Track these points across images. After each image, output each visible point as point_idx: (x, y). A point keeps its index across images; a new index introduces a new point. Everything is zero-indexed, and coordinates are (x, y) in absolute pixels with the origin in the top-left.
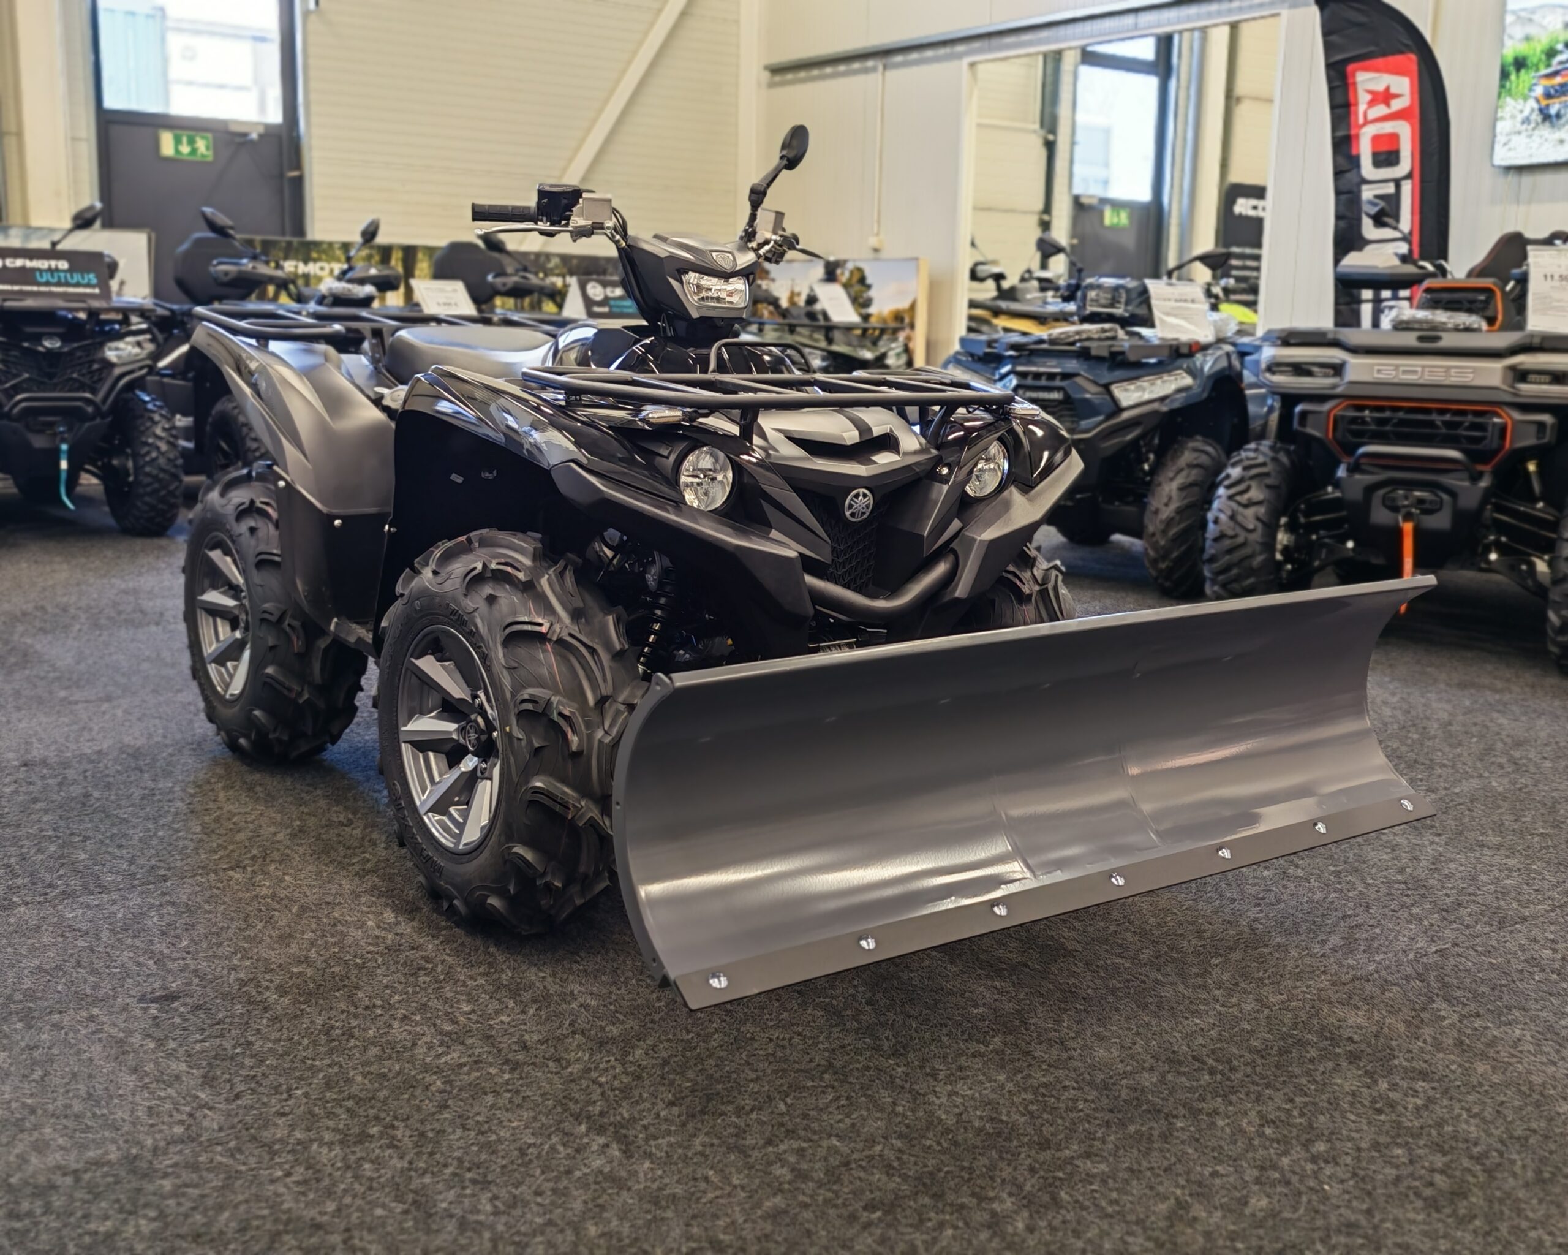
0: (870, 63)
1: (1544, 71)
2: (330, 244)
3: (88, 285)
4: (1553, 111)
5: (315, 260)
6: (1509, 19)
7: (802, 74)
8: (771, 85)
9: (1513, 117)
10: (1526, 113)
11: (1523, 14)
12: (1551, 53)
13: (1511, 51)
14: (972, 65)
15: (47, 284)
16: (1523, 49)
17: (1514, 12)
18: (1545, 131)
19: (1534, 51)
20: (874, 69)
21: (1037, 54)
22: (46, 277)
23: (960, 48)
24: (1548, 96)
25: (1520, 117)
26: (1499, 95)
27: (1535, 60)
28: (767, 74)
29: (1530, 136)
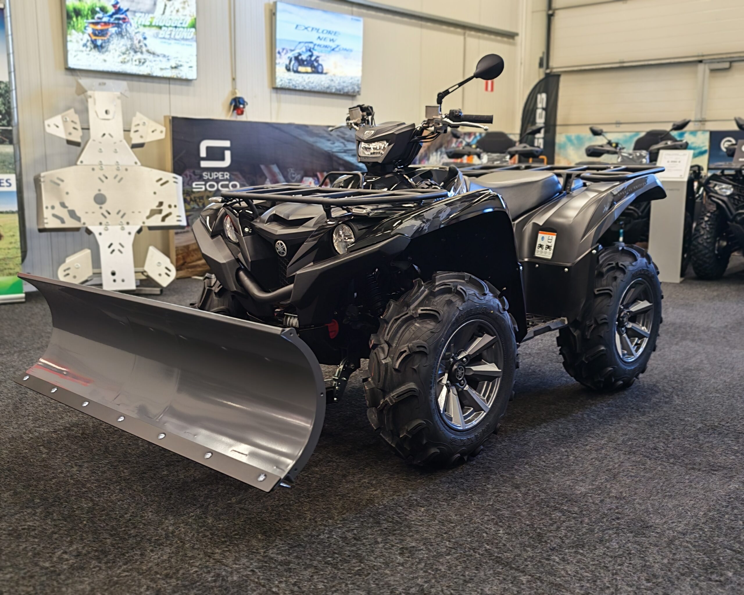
18: (95, 53)
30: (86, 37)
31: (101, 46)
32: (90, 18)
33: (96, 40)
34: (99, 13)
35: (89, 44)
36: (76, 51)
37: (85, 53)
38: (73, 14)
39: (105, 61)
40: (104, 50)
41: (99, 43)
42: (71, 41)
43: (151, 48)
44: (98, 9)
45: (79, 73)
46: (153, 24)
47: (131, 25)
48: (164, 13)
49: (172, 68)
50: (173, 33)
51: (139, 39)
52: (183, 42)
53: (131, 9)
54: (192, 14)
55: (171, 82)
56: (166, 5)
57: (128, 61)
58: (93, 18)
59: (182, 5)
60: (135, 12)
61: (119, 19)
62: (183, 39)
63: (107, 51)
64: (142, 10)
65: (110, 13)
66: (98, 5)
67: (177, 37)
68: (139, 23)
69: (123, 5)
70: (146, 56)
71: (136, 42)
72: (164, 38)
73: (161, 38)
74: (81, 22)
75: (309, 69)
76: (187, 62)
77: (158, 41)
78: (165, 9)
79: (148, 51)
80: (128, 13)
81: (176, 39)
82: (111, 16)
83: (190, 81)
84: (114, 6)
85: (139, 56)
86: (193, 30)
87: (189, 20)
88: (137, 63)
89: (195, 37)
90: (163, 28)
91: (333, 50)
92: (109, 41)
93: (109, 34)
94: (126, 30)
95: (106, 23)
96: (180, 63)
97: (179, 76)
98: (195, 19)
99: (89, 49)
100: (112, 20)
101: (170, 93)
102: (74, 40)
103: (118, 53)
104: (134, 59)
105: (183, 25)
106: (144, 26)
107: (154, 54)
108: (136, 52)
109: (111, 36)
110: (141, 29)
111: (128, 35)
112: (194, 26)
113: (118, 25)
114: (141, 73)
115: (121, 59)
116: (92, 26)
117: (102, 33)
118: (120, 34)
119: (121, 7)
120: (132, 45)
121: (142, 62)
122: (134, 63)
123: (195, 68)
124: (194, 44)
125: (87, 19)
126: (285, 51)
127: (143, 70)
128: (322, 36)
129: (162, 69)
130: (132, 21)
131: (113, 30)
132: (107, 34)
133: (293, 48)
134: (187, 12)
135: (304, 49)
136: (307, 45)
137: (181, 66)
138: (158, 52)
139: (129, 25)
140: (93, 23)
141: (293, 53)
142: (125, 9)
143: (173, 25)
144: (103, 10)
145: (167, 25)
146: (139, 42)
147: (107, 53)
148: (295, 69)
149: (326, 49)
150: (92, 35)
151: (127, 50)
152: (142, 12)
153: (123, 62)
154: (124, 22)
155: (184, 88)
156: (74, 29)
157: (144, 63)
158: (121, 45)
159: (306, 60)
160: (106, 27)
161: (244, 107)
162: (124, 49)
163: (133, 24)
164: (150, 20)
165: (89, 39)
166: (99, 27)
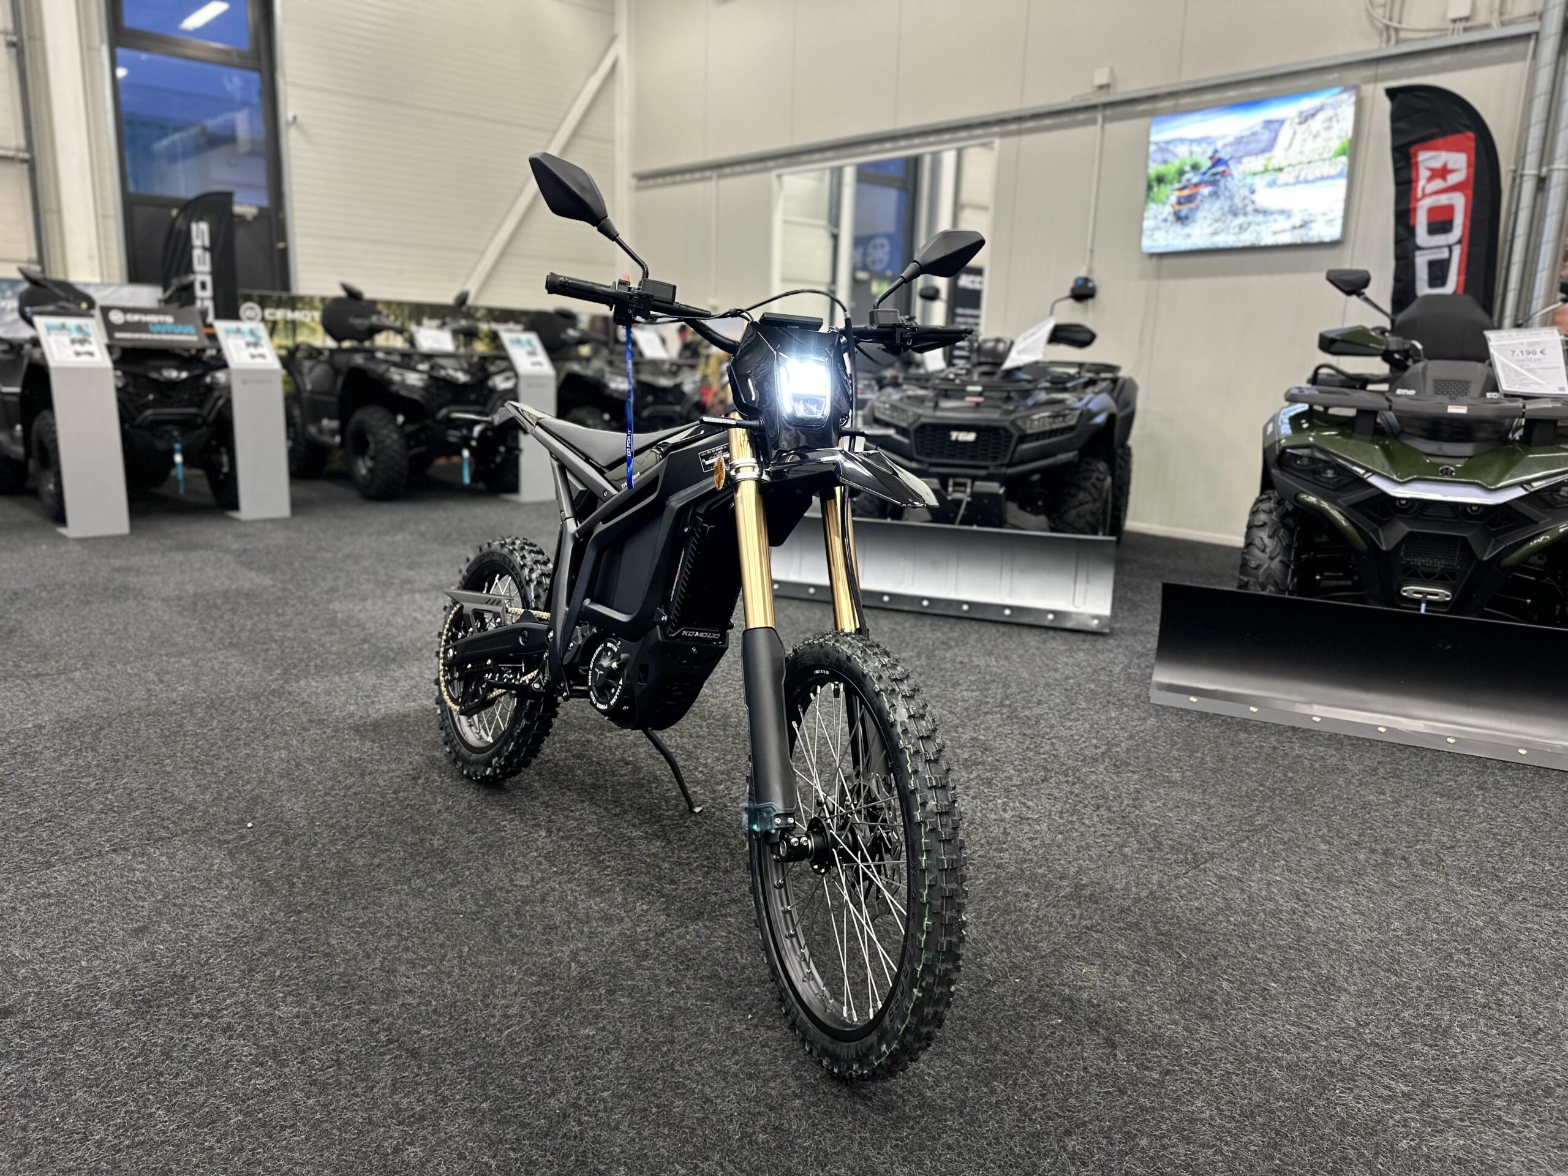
0: (707, 174)
1: (1177, 185)
2: (312, 299)
3: (188, 334)
4: (1183, 214)
5: (301, 309)
6: (1152, 148)
7: (660, 181)
8: (638, 188)
9: (1156, 217)
10: (1165, 215)
11: (1162, 145)
12: (1181, 173)
13: (1154, 169)
14: (779, 176)
15: (159, 333)
16: (1161, 169)
17: (1156, 143)
19: (1170, 170)
20: (710, 178)
21: (823, 169)
22: (158, 328)
23: (771, 164)
24: (1179, 203)
25: (1160, 218)
26: (1146, 202)
27: (1170, 177)
28: (634, 182)
29: (1167, 231)
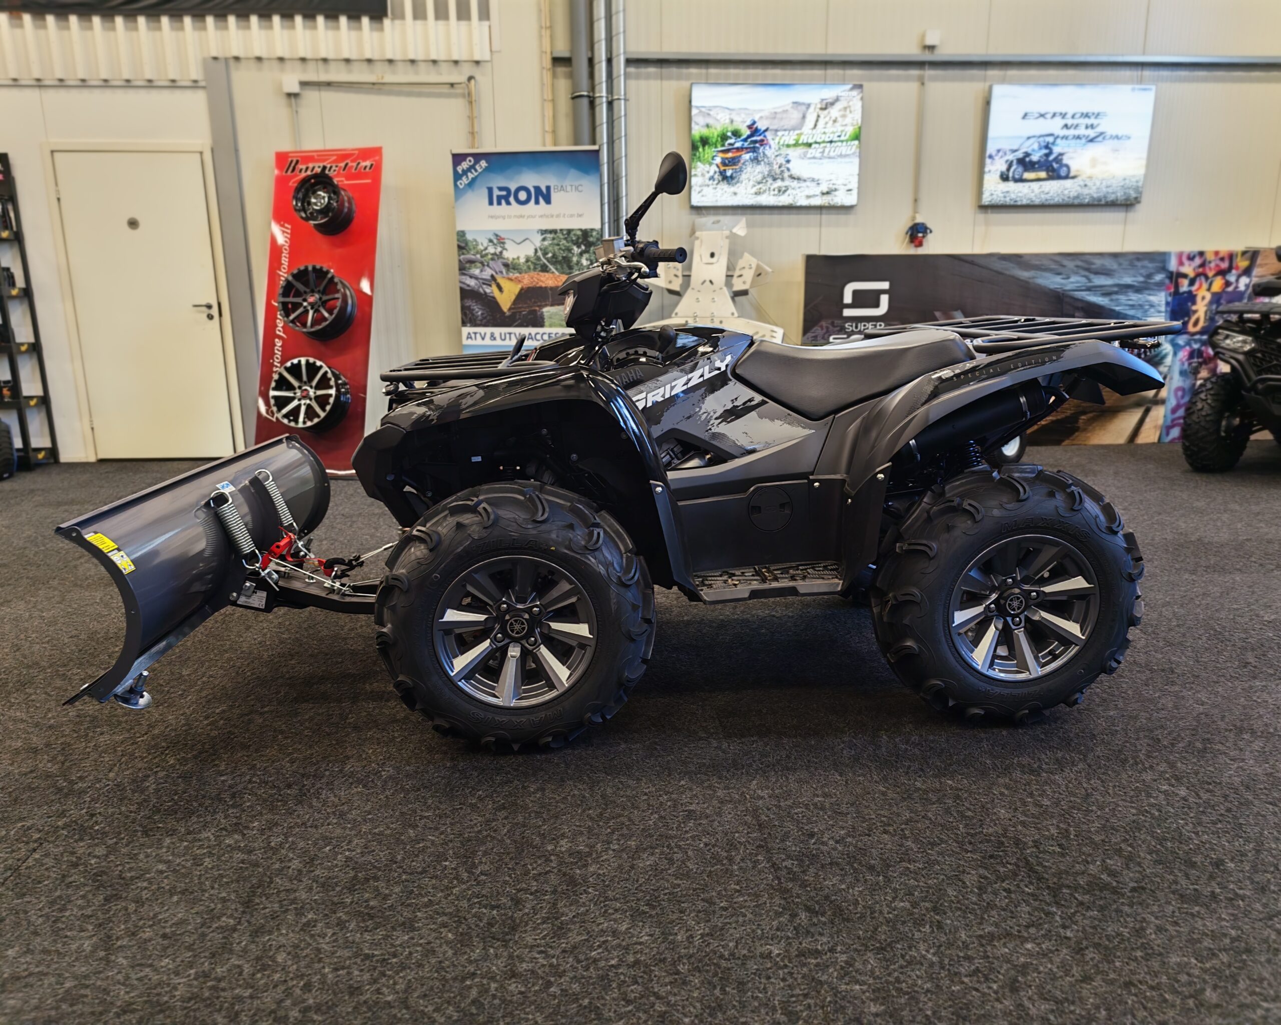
30: (714, 168)
31: (732, 177)
32: (719, 146)
33: (725, 170)
34: (731, 138)
35: (716, 176)
36: (700, 186)
37: (711, 187)
38: (699, 144)
39: (735, 194)
40: (734, 181)
41: (729, 173)
42: (695, 175)
43: (795, 171)
44: (729, 134)
45: (704, 212)
46: (800, 142)
47: (770, 147)
48: (815, 125)
49: (823, 194)
50: (827, 150)
51: (779, 162)
52: (839, 160)
53: (771, 128)
54: (855, 123)
55: (824, 211)
56: (818, 116)
57: (765, 191)
58: (723, 145)
59: (842, 113)
60: (777, 131)
61: (755, 142)
62: (841, 156)
63: (738, 182)
64: (785, 127)
65: (744, 137)
66: (730, 129)
67: (832, 154)
68: (781, 143)
69: (761, 126)
70: (788, 182)
71: (776, 167)
72: (814, 158)
73: (810, 158)
74: (709, 152)
75: (1043, 174)
76: (845, 185)
77: (806, 162)
78: (817, 121)
79: (792, 177)
80: (767, 134)
81: (830, 158)
82: (745, 140)
83: (851, 208)
84: (750, 127)
85: (779, 183)
86: (856, 142)
87: (850, 130)
88: (776, 192)
89: (858, 150)
90: (813, 146)
91: (1092, 140)
92: (741, 171)
93: (742, 161)
94: (764, 153)
95: (738, 149)
96: (834, 187)
97: (832, 203)
98: (860, 128)
99: (716, 182)
100: (746, 144)
101: (820, 226)
102: (700, 174)
103: (751, 183)
104: (772, 188)
105: (842, 138)
106: (788, 146)
107: (799, 179)
108: (775, 179)
109: (743, 164)
110: (784, 151)
111: (766, 160)
112: (857, 137)
113: (754, 150)
114: (780, 204)
115: (755, 190)
116: (721, 155)
117: (733, 162)
118: (756, 160)
119: (759, 127)
120: (770, 171)
121: (781, 191)
122: (772, 193)
123: (855, 193)
124: (856, 161)
125: (716, 147)
126: (1001, 154)
127: (784, 200)
128: (1070, 122)
129: (808, 197)
130: (771, 142)
131: (747, 156)
132: (739, 161)
133: (1015, 148)
134: (848, 120)
135: (1036, 146)
136: (1041, 139)
137: (836, 190)
138: (805, 175)
139: (767, 148)
140: (723, 151)
141: (1016, 154)
142: (763, 128)
143: (827, 140)
144: (736, 134)
145: (819, 140)
146: (780, 167)
147: (738, 185)
148: (1017, 177)
149: (1078, 141)
150: (720, 165)
151: (764, 178)
152: (785, 130)
153: (758, 193)
154: (761, 145)
155: (842, 218)
156: (700, 161)
157: (785, 191)
158: (756, 173)
159: (1038, 162)
160: (738, 154)
161: (924, 237)
162: (759, 177)
163: (773, 146)
164: (796, 137)
165: (717, 170)
166: (730, 155)
